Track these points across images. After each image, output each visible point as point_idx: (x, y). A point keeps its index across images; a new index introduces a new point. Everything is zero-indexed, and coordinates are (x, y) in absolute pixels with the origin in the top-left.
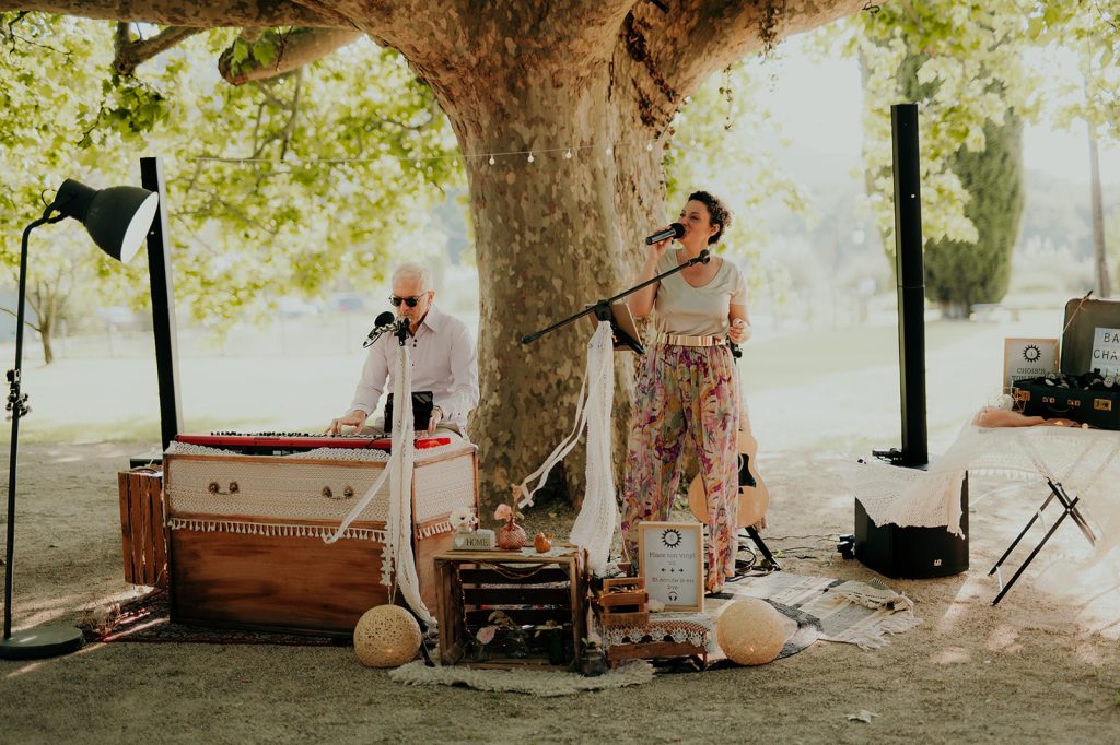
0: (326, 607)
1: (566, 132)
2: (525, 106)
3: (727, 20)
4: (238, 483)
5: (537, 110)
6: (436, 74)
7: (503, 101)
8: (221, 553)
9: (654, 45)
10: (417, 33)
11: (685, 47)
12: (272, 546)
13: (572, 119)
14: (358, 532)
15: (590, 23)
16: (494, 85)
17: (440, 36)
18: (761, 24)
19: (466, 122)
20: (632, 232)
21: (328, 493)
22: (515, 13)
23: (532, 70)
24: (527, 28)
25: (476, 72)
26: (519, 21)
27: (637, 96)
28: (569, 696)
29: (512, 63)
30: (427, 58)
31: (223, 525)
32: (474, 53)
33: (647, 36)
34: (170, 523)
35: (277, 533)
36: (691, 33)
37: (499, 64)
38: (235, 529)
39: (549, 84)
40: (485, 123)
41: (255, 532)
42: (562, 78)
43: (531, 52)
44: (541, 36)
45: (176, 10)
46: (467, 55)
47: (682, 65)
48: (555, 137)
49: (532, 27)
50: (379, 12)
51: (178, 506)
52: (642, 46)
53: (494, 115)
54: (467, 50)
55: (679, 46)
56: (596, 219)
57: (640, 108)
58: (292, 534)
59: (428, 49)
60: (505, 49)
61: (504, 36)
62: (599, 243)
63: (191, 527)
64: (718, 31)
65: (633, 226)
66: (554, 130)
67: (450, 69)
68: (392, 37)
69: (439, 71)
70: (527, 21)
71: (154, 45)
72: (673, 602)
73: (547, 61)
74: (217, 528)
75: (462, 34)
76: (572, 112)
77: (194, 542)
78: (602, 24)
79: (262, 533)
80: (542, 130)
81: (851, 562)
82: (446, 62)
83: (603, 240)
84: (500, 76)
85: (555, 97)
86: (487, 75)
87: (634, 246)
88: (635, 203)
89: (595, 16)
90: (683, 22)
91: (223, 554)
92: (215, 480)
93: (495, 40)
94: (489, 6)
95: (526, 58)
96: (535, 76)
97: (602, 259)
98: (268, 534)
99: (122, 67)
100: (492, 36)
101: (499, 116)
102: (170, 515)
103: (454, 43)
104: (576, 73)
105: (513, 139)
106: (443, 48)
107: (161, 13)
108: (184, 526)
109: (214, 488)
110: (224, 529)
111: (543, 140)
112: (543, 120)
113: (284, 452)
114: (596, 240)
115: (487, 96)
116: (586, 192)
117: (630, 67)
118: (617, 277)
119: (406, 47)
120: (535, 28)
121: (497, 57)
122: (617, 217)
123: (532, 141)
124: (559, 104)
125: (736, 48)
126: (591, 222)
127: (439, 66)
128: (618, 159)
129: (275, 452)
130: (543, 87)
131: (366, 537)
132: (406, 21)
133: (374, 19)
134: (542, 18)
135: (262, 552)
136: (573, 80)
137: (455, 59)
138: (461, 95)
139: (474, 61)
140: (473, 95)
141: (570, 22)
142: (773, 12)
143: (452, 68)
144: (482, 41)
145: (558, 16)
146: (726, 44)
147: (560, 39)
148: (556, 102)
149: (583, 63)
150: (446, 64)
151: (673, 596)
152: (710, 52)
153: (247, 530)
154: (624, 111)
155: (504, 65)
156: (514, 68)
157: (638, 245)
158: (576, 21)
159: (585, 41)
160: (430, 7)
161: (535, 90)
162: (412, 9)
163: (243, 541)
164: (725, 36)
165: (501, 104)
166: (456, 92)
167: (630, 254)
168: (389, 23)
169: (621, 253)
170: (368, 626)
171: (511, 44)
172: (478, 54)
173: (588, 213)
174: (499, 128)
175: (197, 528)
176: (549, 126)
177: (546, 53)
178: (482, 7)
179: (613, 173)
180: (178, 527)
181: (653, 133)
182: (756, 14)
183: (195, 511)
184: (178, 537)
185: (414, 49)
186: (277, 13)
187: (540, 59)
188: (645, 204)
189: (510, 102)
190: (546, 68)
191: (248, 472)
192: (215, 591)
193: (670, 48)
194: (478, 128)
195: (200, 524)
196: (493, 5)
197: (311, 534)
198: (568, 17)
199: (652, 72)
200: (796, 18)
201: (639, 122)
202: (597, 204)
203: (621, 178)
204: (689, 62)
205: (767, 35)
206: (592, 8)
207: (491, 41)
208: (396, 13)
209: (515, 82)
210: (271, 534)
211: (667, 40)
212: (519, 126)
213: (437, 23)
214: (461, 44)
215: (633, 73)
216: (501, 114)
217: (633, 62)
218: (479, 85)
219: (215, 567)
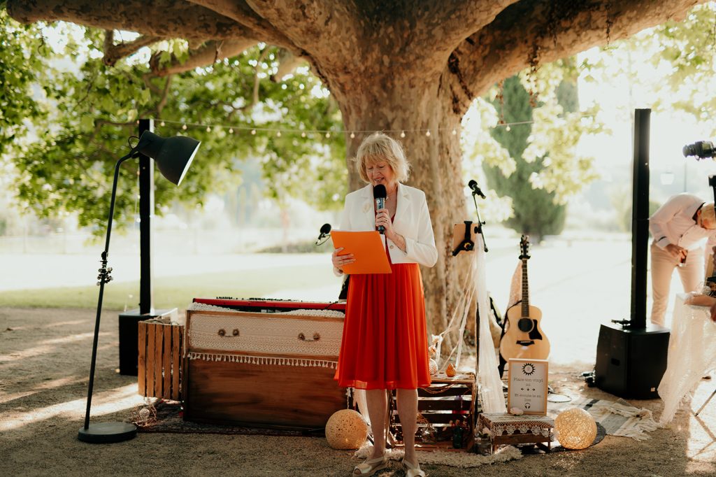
0: (296, 411)
1: (414, 115)
2: (391, 98)
3: (508, 52)
4: (239, 330)
5: (398, 101)
6: (337, 75)
7: (377, 95)
8: (224, 375)
9: (464, 65)
10: (332, 49)
11: (481, 67)
12: (261, 371)
13: (419, 108)
14: (321, 363)
15: (438, 49)
16: (373, 84)
17: (345, 52)
18: (529, 55)
19: (352, 107)
20: (446, 180)
21: (302, 337)
22: (391, 40)
23: (397, 76)
24: (397, 50)
25: (363, 75)
26: (393, 45)
27: (452, 95)
28: (478, 467)
29: (385, 71)
30: (335, 65)
31: (227, 357)
32: (363, 63)
33: (460, 59)
34: (189, 356)
35: (265, 363)
36: (484, 58)
37: (377, 71)
38: (235, 360)
39: (407, 86)
40: (364, 107)
41: (249, 362)
42: (416, 82)
43: (398, 65)
44: (406, 55)
45: (162, 26)
46: (359, 64)
47: (478, 77)
48: (408, 119)
49: (401, 49)
50: (312, 35)
51: (195, 344)
52: (457, 65)
53: (371, 103)
54: (360, 61)
55: (477, 66)
56: (428, 170)
57: (453, 103)
58: (275, 363)
59: (336, 60)
60: (383, 62)
61: (383, 54)
62: (429, 186)
63: (204, 358)
64: (501, 58)
65: (446, 176)
66: (408, 113)
67: (347, 73)
68: (315, 51)
69: (340, 74)
70: (398, 46)
71: (130, 48)
72: (528, 409)
73: (408, 71)
74: (222, 359)
75: (357, 51)
76: (419, 103)
77: (204, 368)
78: (445, 50)
79: (254, 362)
80: (400, 113)
81: (594, 389)
82: (345, 68)
83: (432, 184)
84: (377, 79)
85: (409, 93)
86: (370, 77)
87: (446, 188)
88: (448, 162)
89: (442, 45)
90: (480, 51)
91: (224, 376)
92: (222, 328)
93: (377, 56)
94: (375, 35)
95: (395, 69)
96: (399, 80)
97: (431, 195)
98: (258, 363)
99: (109, 61)
100: (375, 54)
101: (374, 104)
102: (189, 350)
103: (352, 56)
104: (424, 79)
105: (381, 118)
106: (345, 59)
107: (152, 28)
108: (199, 357)
109: (222, 333)
110: (227, 359)
111: (400, 120)
112: (401, 107)
113: (269, 311)
114: (428, 184)
115: (367, 91)
116: (423, 153)
117: (449, 77)
118: (439, 207)
119: (323, 57)
120: (403, 50)
121: (377, 67)
122: (439, 170)
123: (393, 120)
124: (412, 97)
125: (511, 69)
126: (425, 172)
127: (340, 70)
128: (440, 133)
129: (262, 311)
130: (403, 87)
131: (327, 366)
132: (326, 41)
133: (308, 39)
134: (407, 44)
135: (252, 375)
136: (421, 84)
137: (352, 67)
138: (351, 90)
139: (363, 68)
140: (359, 90)
141: (426, 47)
142: (537, 49)
143: (349, 73)
144: (369, 56)
145: (419, 43)
146: (506, 66)
147: (418, 58)
148: (409, 96)
149: (429, 73)
150: (345, 70)
151: (528, 405)
152: (495, 71)
153: (243, 361)
154: (445, 104)
155: (381, 72)
156: (386, 74)
157: (449, 188)
158: (429, 47)
159: (433, 60)
160: (342, 34)
161: (398, 89)
162: (332, 34)
163: (240, 368)
164: (506, 61)
165: (375, 96)
166: (348, 88)
167: (445, 194)
168: (317, 42)
169: (441, 193)
170: (338, 422)
171: (386, 60)
172: (366, 64)
173: (423, 167)
174: (373, 112)
175: (208, 359)
176: (405, 111)
177: (408, 66)
178: (372, 35)
179: (438, 143)
180: (195, 358)
181: (458, 119)
182: (524, 49)
183: (208, 348)
184: (194, 364)
185: (327, 59)
186: (228, 32)
187: (404, 69)
188: (453, 163)
189: (381, 95)
190: (407, 75)
191: (245, 323)
192: (218, 400)
193: (472, 67)
194: (359, 111)
195: (210, 356)
196: (378, 34)
197: (288, 363)
198: (425, 45)
199: (461, 81)
200: (549, 53)
201: (452, 111)
202: (429, 161)
203: (441, 146)
204: (483, 76)
205: (533, 62)
206: (442, 40)
207: (374, 56)
208: (322, 36)
209: (386, 84)
210: (260, 363)
211: (470, 62)
212: (385, 111)
213: (344, 44)
214: (357, 57)
215: (451, 81)
216: (375, 103)
217: (451, 75)
218: (363, 84)
219: (217, 385)
